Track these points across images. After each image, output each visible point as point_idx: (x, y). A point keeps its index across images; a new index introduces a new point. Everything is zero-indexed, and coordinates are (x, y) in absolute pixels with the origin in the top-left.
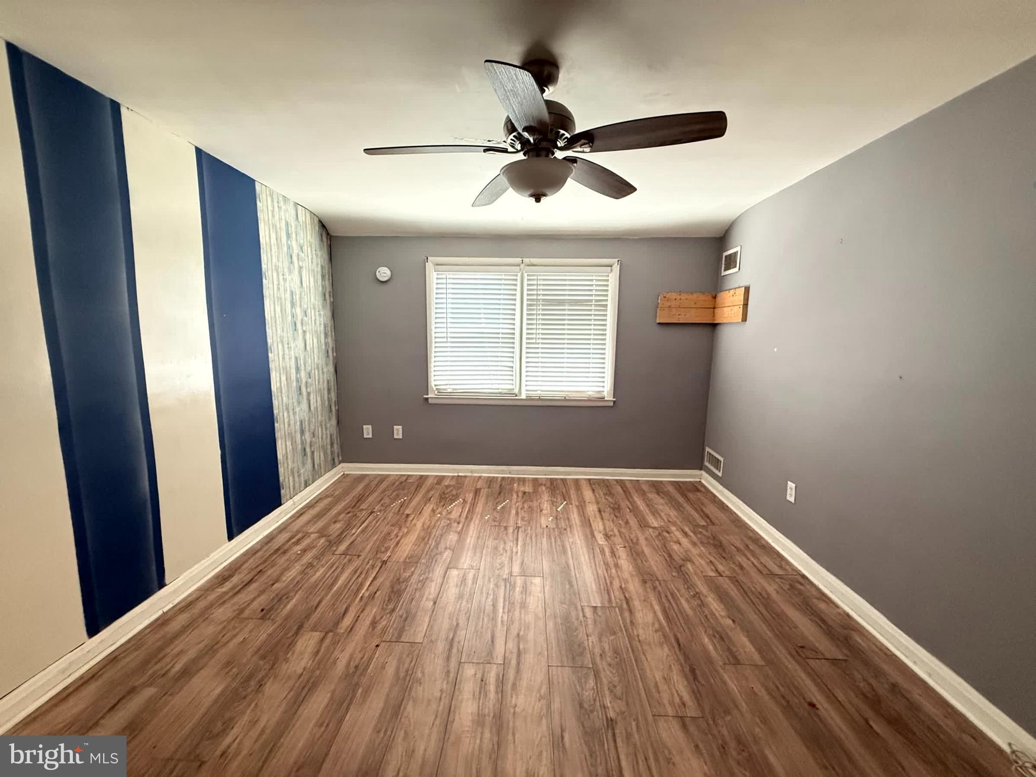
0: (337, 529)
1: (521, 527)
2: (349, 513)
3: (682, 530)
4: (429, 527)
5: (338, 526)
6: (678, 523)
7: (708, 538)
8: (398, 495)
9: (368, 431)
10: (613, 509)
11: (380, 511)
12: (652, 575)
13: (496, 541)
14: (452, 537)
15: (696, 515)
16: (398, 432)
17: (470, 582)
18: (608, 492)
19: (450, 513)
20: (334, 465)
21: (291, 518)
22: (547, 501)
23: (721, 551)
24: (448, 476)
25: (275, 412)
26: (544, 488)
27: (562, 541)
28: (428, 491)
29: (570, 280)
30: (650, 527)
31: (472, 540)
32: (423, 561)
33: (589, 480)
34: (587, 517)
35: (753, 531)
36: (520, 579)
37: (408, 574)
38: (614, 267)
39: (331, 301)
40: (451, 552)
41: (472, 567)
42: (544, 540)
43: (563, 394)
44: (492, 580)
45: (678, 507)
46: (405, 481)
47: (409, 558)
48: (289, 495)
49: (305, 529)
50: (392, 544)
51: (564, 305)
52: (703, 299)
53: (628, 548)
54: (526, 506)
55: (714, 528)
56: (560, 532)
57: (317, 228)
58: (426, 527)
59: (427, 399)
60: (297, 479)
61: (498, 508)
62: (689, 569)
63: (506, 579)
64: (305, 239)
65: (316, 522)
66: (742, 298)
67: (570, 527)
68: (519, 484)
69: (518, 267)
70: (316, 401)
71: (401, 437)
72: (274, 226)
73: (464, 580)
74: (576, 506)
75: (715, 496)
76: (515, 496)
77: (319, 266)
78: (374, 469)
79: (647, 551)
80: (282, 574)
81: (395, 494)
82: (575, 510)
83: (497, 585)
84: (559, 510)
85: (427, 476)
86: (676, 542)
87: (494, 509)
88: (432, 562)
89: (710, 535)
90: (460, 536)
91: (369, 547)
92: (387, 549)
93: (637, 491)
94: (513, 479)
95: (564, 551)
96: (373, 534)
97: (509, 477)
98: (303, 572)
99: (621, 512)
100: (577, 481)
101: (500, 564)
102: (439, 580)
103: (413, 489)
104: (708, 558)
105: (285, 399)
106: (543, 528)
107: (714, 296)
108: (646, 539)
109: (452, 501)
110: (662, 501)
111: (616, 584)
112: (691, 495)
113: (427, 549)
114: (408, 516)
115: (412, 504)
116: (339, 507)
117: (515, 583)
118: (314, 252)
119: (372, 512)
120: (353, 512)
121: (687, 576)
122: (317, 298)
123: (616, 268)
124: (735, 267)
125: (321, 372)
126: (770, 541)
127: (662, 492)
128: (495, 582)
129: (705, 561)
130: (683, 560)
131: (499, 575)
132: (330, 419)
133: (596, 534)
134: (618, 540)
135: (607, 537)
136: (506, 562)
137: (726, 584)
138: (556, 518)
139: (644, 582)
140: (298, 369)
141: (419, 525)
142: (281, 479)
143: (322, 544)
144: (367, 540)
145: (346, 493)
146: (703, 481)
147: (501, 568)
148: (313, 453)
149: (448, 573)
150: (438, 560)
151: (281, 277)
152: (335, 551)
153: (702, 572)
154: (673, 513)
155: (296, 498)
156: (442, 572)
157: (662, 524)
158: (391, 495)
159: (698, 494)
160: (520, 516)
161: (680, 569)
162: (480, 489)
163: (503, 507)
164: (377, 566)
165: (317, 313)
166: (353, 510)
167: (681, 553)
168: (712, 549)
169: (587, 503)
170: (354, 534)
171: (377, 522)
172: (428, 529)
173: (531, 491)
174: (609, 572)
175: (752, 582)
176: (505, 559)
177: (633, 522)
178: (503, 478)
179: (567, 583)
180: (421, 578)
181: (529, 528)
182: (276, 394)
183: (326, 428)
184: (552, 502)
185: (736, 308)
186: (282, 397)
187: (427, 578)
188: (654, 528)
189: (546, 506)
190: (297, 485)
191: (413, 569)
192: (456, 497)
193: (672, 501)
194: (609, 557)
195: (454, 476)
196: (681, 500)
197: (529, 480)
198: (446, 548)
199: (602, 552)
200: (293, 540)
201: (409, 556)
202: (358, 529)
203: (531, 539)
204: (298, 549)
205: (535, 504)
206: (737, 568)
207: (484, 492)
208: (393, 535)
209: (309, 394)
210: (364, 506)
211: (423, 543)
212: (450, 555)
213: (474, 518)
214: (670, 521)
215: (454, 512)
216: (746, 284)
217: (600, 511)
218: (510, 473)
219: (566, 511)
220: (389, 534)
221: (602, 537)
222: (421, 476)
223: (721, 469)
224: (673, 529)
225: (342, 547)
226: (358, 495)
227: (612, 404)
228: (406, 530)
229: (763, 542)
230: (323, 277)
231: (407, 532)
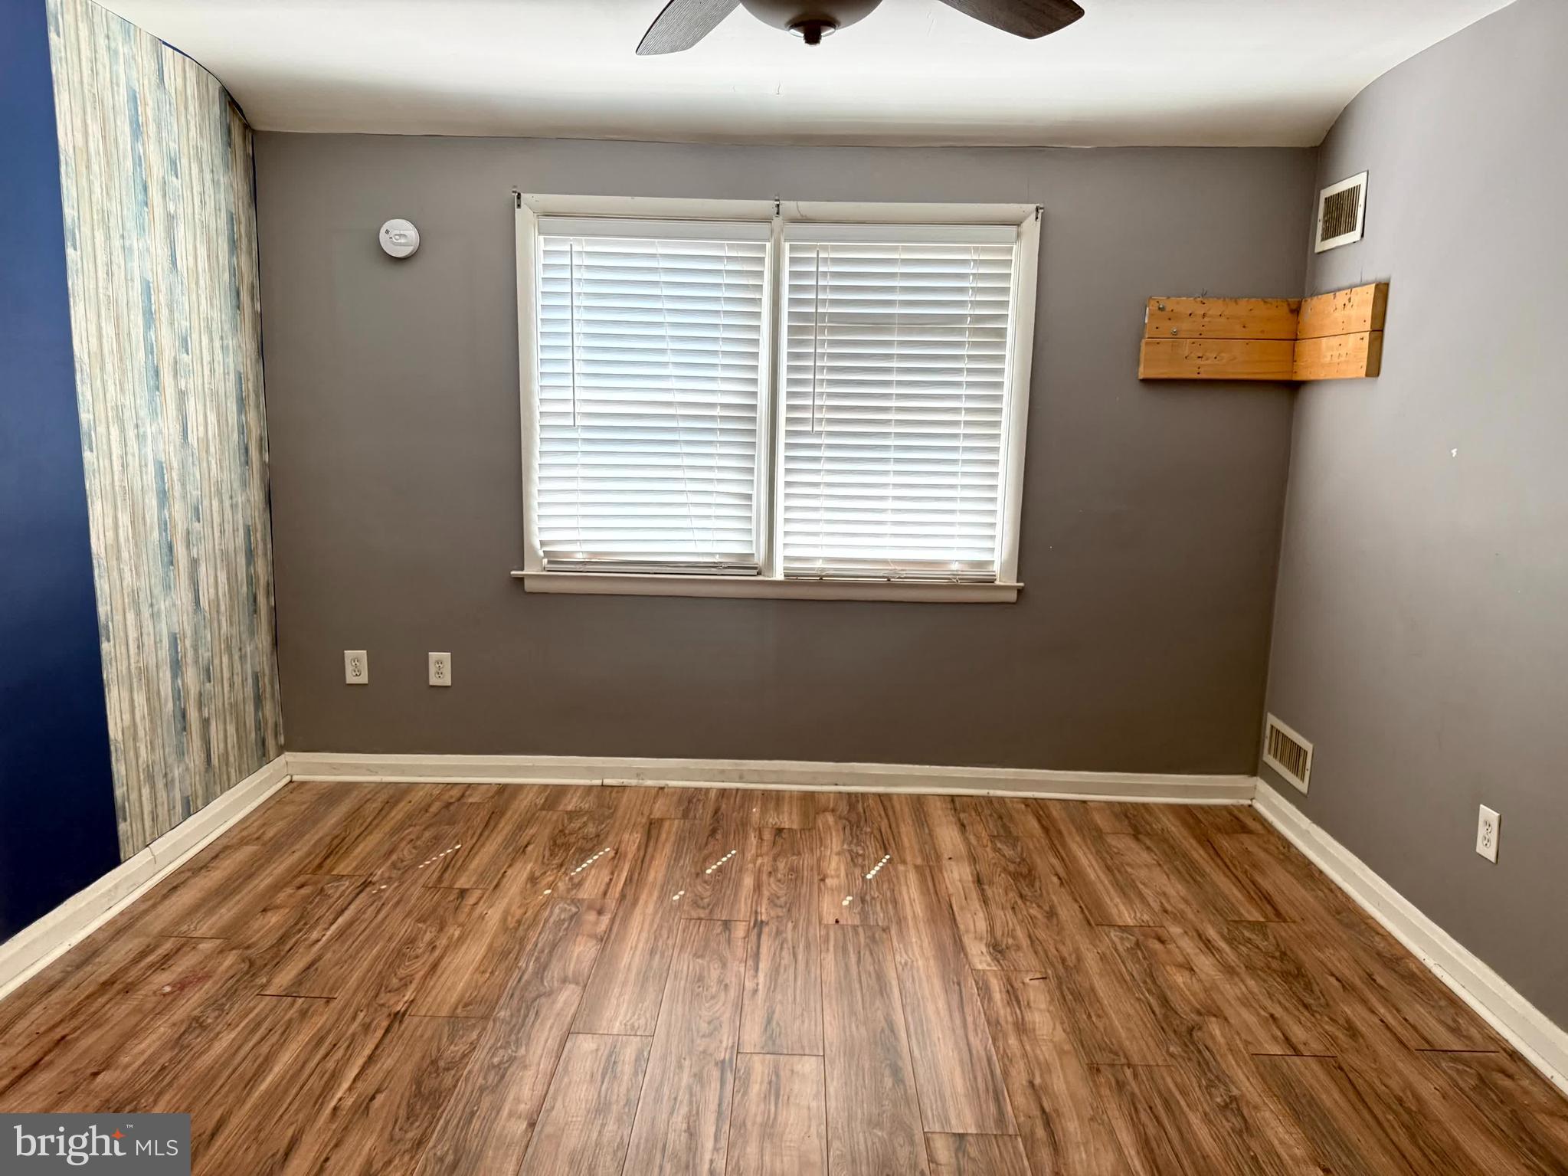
0: (270, 931)
1: (767, 923)
2: (302, 886)
3: (1200, 936)
4: (519, 922)
5: (274, 920)
6: (1191, 916)
7: (1266, 954)
8: (437, 839)
9: (356, 667)
10: (1016, 876)
11: (389, 880)
12: (1116, 1054)
13: (700, 961)
14: (582, 951)
15: (1236, 894)
16: (440, 668)
17: (626, 1069)
18: (1002, 832)
19: (579, 885)
20: (263, 758)
21: (145, 898)
22: (838, 854)
23: (1298, 987)
24: (578, 787)
25: (102, 610)
26: (831, 819)
27: (878, 963)
28: (521, 827)
29: (905, 262)
30: (1112, 925)
31: (637, 959)
32: (502, 1014)
33: (952, 798)
34: (943, 893)
35: (1387, 937)
36: (763, 1062)
37: (459, 1048)
38: (1024, 225)
39: (254, 312)
40: (578, 990)
41: (633, 1031)
42: (830, 959)
43: (882, 570)
44: (687, 1063)
45: (1191, 874)
46: (459, 800)
47: (466, 1005)
48: (141, 839)
49: (184, 928)
50: (419, 968)
51: (888, 331)
52: (1268, 315)
53: (1053, 982)
54: (781, 865)
55: (1283, 931)
56: (873, 939)
57: (216, 109)
58: (511, 923)
59: (520, 580)
60: (162, 795)
61: (709, 871)
62: (1213, 1037)
63: (723, 1062)
64: (184, 140)
65: (211, 912)
66: (1367, 312)
67: (899, 923)
68: (764, 811)
69: (766, 226)
70: (214, 582)
71: (448, 683)
72: (98, 101)
73: (610, 1066)
74: (916, 867)
75: (1288, 845)
76: (753, 840)
77: (224, 214)
78: (370, 770)
79: (1101, 986)
80: (118, 1048)
81: (427, 835)
82: (913, 877)
83: (699, 1077)
84: (869, 876)
85: (519, 788)
86: (1180, 966)
87: (697, 875)
88: (526, 1016)
89: (1272, 948)
90: (604, 949)
91: (357, 975)
92: (405, 983)
93: (1079, 829)
94: (747, 795)
95: (883, 989)
96: (371, 940)
97: (738, 790)
98: (178, 1043)
99: (1037, 884)
100: (918, 801)
101: (709, 1023)
102: (545, 1065)
103: (478, 821)
104: (1265, 1009)
105: (127, 575)
106: (827, 927)
107: (1294, 307)
108: (1103, 957)
109: (585, 853)
110: (1146, 857)
111: (1019, 1076)
112: (1225, 843)
113: (512, 983)
114: (463, 893)
115: (475, 863)
116: (279, 868)
117: (748, 1073)
118: (208, 176)
119: (366, 884)
120: (316, 883)
121: (1207, 1054)
122: (216, 302)
123: (1032, 228)
124: (1352, 228)
125: (227, 503)
126: (1430, 963)
127: (1148, 834)
128: (695, 1070)
129: (1259, 1014)
130: (1199, 1013)
131: (704, 1052)
132: (252, 633)
133: (968, 940)
134: (1026, 959)
135: (997, 950)
136: (727, 1015)
137: (1311, 1075)
138: (863, 901)
139: (1094, 1069)
140: (163, 496)
141: (494, 916)
142: (119, 792)
143: (230, 967)
144: (353, 957)
145: (293, 833)
146: (1259, 806)
147: (711, 1034)
148: (205, 723)
149: (568, 1045)
150: (543, 1011)
151: (117, 243)
152: (263, 987)
153: (1247, 1043)
154: (1176, 890)
155: (160, 846)
156: (553, 1044)
157: (1146, 917)
158: (418, 838)
159: (1244, 837)
160: (766, 893)
161: (1189, 1036)
162: (661, 821)
163: (720, 870)
164: (379, 1024)
165: (217, 343)
166: (315, 878)
167: (1194, 994)
168: (1277, 985)
169: (945, 862)
170: (318, 941)
171: (378, 912)
172: (516, 929)
173: (795, 826)
174: (1000, 1044)
175: (1380, 1071)
176: (723, 1008)
177: (1068, 912)
178: (723, 793)
179: (887, 1072)
180: (496, 1060)
181: (790, 925)
182: (103, 562)
183: (242, 658)
184: (854, 857)
185: (1352, 339)
186: (120, 570)
187: (512, 1060)
188: (1124, 929)
189: (835, 866)
190: (162, 811)
191: (474, 1035)
192: (594, 843)
193: (1171, 856)
194: (999, 1004)
195: (591, 787)
196: (1199, 854)
197: (791, 797)
198: (564, 980)
199: (985, 991)
200: (151, 959)
201: (465, 1000)
202: (327, 929)
203: (795, 955)
204: (163, 980)
205: (807, 860)
206: (1341, 1035)
207: (672, 829)
208: (422, 945)
209: (194, 563)
210: (344, 868)
211: (503, 966)
212: (576, 999)
213: (641, 902)
214: (1166, 911)
215: (587, 884)
216: (1382, 276)
217: (978, 881)
218: (741, 779)
219: (890, 881)
220: (411, 941)
221: (984, 950)
222: (503, 788)
223: (1307, 774)
224: (1175, 930)
225: (285, 977)
226: (329, 839)
227: (1012, 596)
228: (457, 934)
229: (1413, 967)
230: (234, 245)
231: (459, 938)
